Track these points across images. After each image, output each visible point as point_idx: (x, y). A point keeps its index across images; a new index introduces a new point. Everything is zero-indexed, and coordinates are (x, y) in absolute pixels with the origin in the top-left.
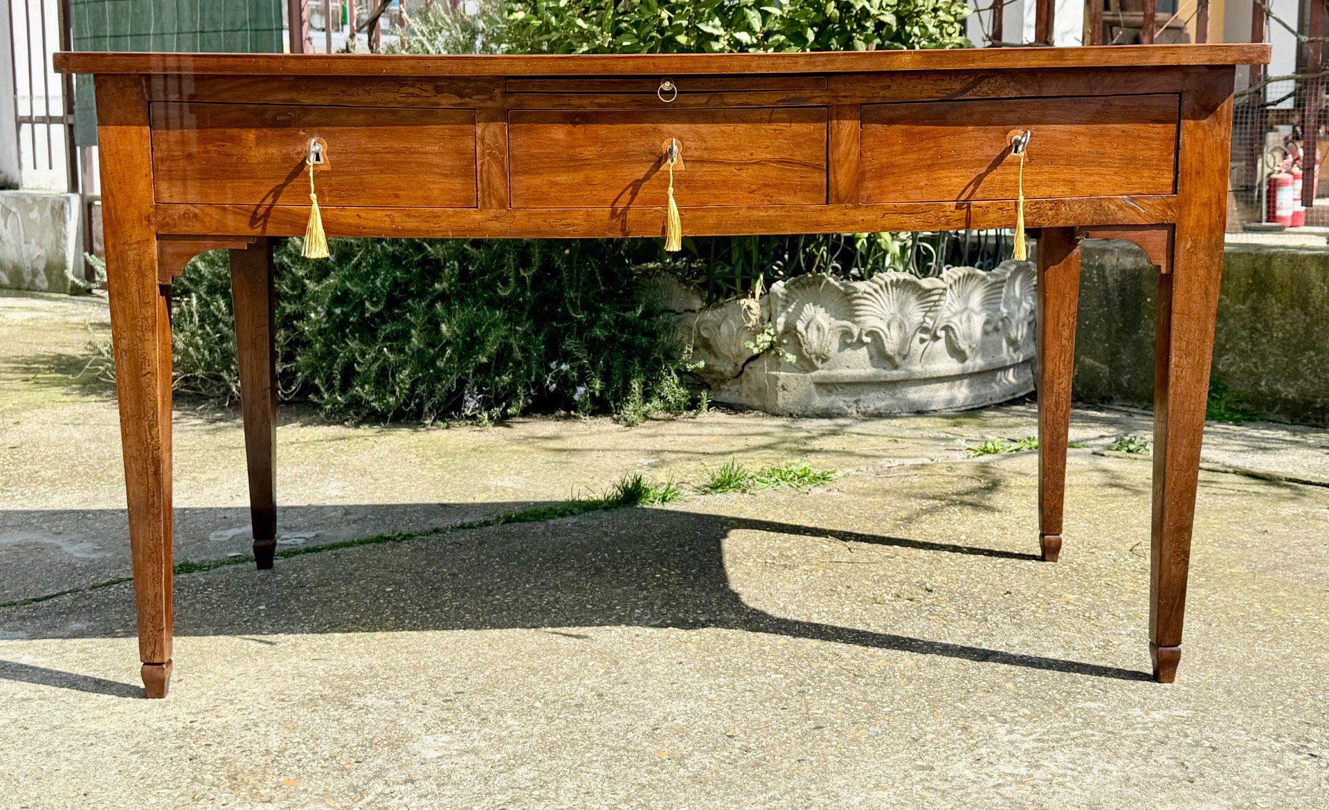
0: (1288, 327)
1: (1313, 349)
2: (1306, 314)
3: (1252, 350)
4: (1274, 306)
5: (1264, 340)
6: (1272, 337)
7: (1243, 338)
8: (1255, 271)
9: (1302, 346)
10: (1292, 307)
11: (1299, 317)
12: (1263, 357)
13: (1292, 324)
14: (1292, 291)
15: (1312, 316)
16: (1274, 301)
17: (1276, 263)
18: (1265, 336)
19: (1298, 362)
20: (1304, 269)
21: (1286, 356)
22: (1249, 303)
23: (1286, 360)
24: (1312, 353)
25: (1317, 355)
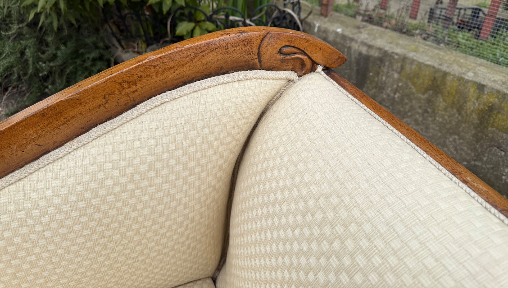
0: (446, 117)
1: (458, 135)
2: (460, 114)
3: (422, 121)
4: (441, 103)
5: (430, 119)
6: (435, 119)
7: (418, 113)
8: (435, 78)
9: (451, 131)
10: (452, 107)
12: (427, 128)
13: (449, 117)
14: (454, 97)
15: (463, 117)
16: (441, 100)
17: (449, 78)
18: (431, 117)
19: (446, 138)
20: (466, 88)
21: (441, 132)
22: (426, 96)
23: (440, 134)
24: (456, 137)
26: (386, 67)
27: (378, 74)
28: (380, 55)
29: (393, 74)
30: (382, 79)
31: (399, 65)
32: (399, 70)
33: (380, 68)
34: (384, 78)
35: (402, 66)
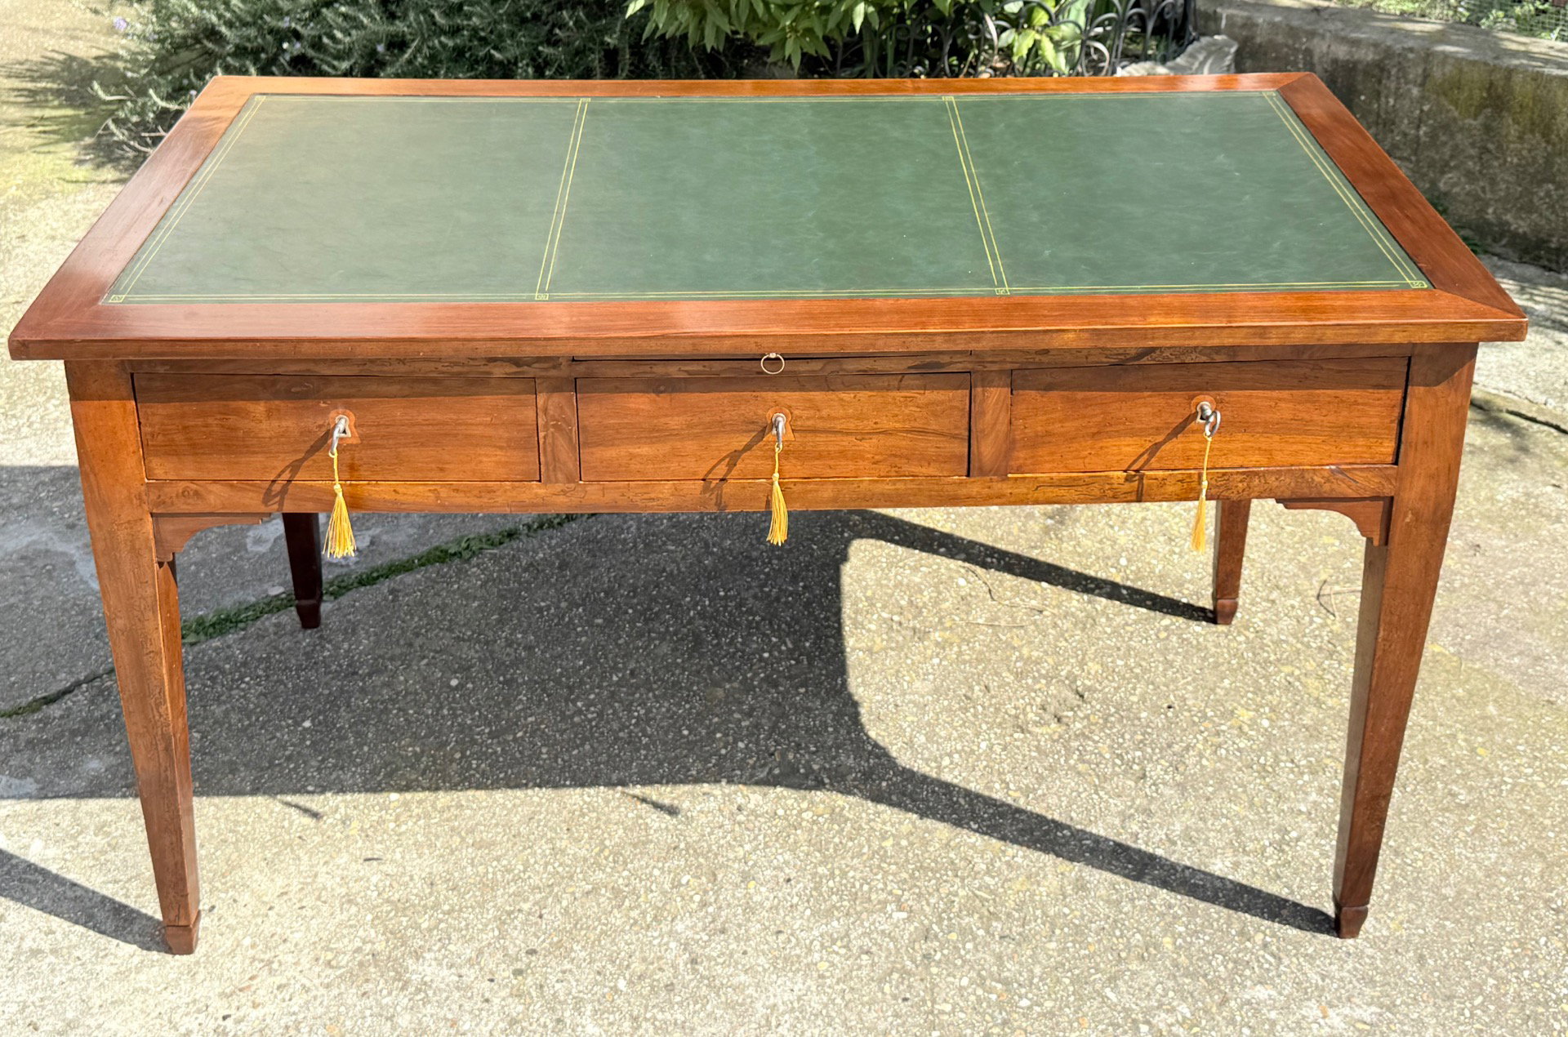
0: (1525, 153)
1: (1553, 182)
2: (1548, 142)
3: (1480, 172)
4: (1510, 127)
5: (1496, 164)
6: (1505, 161)
7: (1471, 157)
8: (1491, 84)
9: (1539, 177)
10: (1532, 132)
11: (1538, 143)
12: (1493, 182)
13: (1530, 151)
14: (1533, 113)
15: (1554, 145)
16: (1510, 121)
17: (1518, 79)
18: (1497, 158)
19: (1533, 194)
20: (1549, 91)
21: (1520, 185)
22: (1481, 119)
23: (1520, 189)
24: (1551, 186)
25: (1556, 189)
26: (1393, 78)
27: (1378, 95)
28: (1377, 58)
29: (1409, 90)
30: (1388, 102)
31: (1420, 71)
32: (1419, 81)
33: (1380, 82)
34: (1392, 102)
35: (1425, 70)
